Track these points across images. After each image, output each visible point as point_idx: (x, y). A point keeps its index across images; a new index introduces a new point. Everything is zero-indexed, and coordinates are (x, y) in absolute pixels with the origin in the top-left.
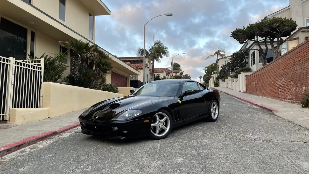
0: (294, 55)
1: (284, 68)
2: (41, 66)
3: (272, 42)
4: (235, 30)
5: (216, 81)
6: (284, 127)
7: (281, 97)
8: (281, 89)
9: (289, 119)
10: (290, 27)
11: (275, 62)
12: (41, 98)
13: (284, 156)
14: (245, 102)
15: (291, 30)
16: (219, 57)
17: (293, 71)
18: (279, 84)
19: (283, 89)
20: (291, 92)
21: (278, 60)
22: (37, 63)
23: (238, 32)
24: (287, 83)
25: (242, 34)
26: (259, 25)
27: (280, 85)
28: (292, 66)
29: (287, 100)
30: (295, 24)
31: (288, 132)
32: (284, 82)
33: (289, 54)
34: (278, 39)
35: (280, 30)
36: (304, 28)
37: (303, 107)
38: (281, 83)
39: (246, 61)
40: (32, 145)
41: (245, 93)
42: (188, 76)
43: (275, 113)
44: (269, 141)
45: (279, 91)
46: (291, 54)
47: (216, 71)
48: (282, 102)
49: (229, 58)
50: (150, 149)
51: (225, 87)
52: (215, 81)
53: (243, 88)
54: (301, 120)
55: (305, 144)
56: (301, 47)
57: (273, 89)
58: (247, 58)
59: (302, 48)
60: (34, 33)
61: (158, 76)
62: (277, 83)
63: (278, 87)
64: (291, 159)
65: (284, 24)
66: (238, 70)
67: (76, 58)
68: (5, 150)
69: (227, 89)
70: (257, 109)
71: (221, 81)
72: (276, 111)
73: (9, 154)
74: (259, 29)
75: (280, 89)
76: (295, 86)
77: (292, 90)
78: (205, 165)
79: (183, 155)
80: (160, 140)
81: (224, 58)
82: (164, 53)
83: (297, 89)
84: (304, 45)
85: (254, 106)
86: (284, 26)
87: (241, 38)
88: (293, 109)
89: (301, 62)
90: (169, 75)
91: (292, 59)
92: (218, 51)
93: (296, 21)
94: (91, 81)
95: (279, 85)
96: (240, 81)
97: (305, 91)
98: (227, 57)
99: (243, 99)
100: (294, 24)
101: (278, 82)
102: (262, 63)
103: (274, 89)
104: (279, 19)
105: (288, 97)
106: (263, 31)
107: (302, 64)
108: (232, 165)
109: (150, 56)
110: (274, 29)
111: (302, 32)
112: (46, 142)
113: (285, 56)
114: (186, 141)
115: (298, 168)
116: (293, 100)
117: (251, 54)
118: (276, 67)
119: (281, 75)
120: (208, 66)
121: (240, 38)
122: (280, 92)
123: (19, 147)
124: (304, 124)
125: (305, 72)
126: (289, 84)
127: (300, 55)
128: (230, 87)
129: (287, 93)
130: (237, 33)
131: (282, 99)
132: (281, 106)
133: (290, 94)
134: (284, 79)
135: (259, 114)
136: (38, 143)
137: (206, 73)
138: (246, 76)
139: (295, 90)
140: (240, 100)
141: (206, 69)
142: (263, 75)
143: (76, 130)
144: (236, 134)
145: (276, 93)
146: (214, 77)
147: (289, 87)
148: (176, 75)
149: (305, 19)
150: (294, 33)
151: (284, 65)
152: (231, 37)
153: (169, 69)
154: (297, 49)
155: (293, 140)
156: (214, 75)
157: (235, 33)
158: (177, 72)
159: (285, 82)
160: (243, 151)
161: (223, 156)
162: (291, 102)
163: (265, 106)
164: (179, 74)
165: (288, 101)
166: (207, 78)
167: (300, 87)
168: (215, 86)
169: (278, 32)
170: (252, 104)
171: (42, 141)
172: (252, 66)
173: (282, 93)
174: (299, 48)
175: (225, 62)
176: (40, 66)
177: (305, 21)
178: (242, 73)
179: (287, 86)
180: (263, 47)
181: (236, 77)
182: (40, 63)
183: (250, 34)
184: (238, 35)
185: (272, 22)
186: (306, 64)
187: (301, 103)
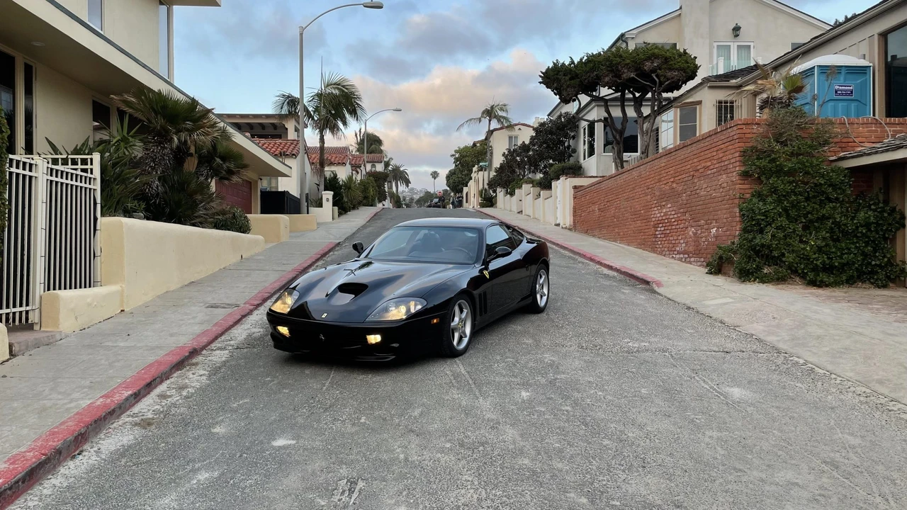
0: (695, 152)
1: (672, 180)
2: (92, 173)
3: (638, 104)
4: (551, 65)
5: (486, 190)
6: (682, 322)
7: (661, 246)
8: (662, 229)
9: (688, 302)
10: (682, 72)
11: (652, 163)
12: (98, 259)
13: (696, 378)
14: (580, 259)
15: (685, 79)
16: (495, 124)
17: (692, 189)
18: (658, 215)
19: (666, 228)
20: (686, 237)
21: (658, 160)
22: (80, 166)
23: (559, 72)
24: (676, 216)
25: (567, 78)
26: (611, 61)
27: (660, 218)
28: (690, 178)
29: (674, 256)
30: (695, 64)
31: (692, 331)
32: (669, 213)
33: (685, 149)
34: (653, 95)
35: (659, 79)
36: (713, 79)
37: (711, 273)
38: (662, 214)
39: (569, 146)
40: (168, 382)
41: (570, 229)
42: (401, 169)
43: (656, 288)
44: (664, 351)
45: (657, 233)
46: (689, 149)
47: (486, 162)
48: (663, 259)
49: (520, 129)
50: (452, 378)
51: (515, 209)
52: (482, 191)
53: (566, 218)
54: (712, 305)
55: (728, 356)
56: (713, 137)
57: (644, 228)
58: (574, 137)
59: (715, 140)
60: (31, 67)
61: (335, 176)
62: (653, 212)
63: (656, 222)
64: (710, 383)
65: (671, 65)
66: (553, 169)
67: (160, 143)
68: (131, 395)
69: (519, 215)
70: (614, 277)
71: (500, 193)
72: (659, 284)
73: (139, 403)
74: (612, 71)
75: (659, 229)
76: (694, 224)
77: (688, 233)
78: (574, 401)
79: (526, 385)
80: (457, 359)
81: (507, 127)
82: (353, 112)
83: (699, 232)
84: (718, 135)
85: (606, 271)
86: (670, 69)
87: (566, 91)
88: (692, 278)
89: (710, 172)
90: (358, 173)
91: (691, 162)
92: (492, 107)
93: (696, 58)
94: (194, 206)
95: (657, 219)
96: (558, 200)
97: (716, 237)
98: (516, 125)
99: (575, 250)
100: (692, 65)
101: (657, 212)
102: (612, 154)
103: (646, 227)
104: (659, 49)
105: (678, 249)
106: (619, 77)
107: (712, 175)
108: (618, 399)
109: (313, 119)
110: (646, 75)
111: (711, 87)
112: (193, 374)
113: (674, 154)
114: (509, 358)
115: (726, 398)
116: (690, 255)
117: (585, 129)
118: (652, 176)
119: (663, 196)
120: (462, 147)
121: (563, 89)
122: (659, 236)
123: (149, 387)
124: (719, 314)
125: (719, 195)
126: (682, 218)
127: (710, 155)
128: (528, 210)
129: (675, 238)
130: (557, 74)
131: (664, 253)
132: (665, 270)
133: (682, 241)
134: (669, 206)
135: (625, 291)
136: (175, 375)
137: (456, 166)
138: (575, 187)
139: (695, 234)
140: (567, 253)
141: (457, 156)
142: (620, 190)
143: (232, 342)
144: (599, 341)
145: (650, 237)
146: (479, 180)
147: (681, 226)
148: (373, 169)
149: (715, 44)
150: (691, 90)
151: (671, 172)
152: (540, 83)
153: (351, 148)
154: (702, 141)
155: (705, 348)
156: (481, 173)
157: (552, 73)
158: (375, 162)
159: (673, 213)
160: (625, 373)
161: (597, 385)
162: (683, 260)
163: (631, 270)
164: (380, 168)
165: (678, 256)
166: (458, 181)
167: (706, 227)
168: (482, 206)
169: (654, 82)
170: (600, 263)
171: (180, 372)
172: (585, 159)
173: (664, 239)
174: (707, 140)
175: (510, 138)
176: (89, 175)
177: (715, 50)
178: (562, 179)
179: (676, 223)
180: (616, 112)
181: (546, 185)
182: (89, 167)
183: (588, 81)
184: (558, 80)
185: (643, 57)
186: (722, 178)
187: (707, 265)
